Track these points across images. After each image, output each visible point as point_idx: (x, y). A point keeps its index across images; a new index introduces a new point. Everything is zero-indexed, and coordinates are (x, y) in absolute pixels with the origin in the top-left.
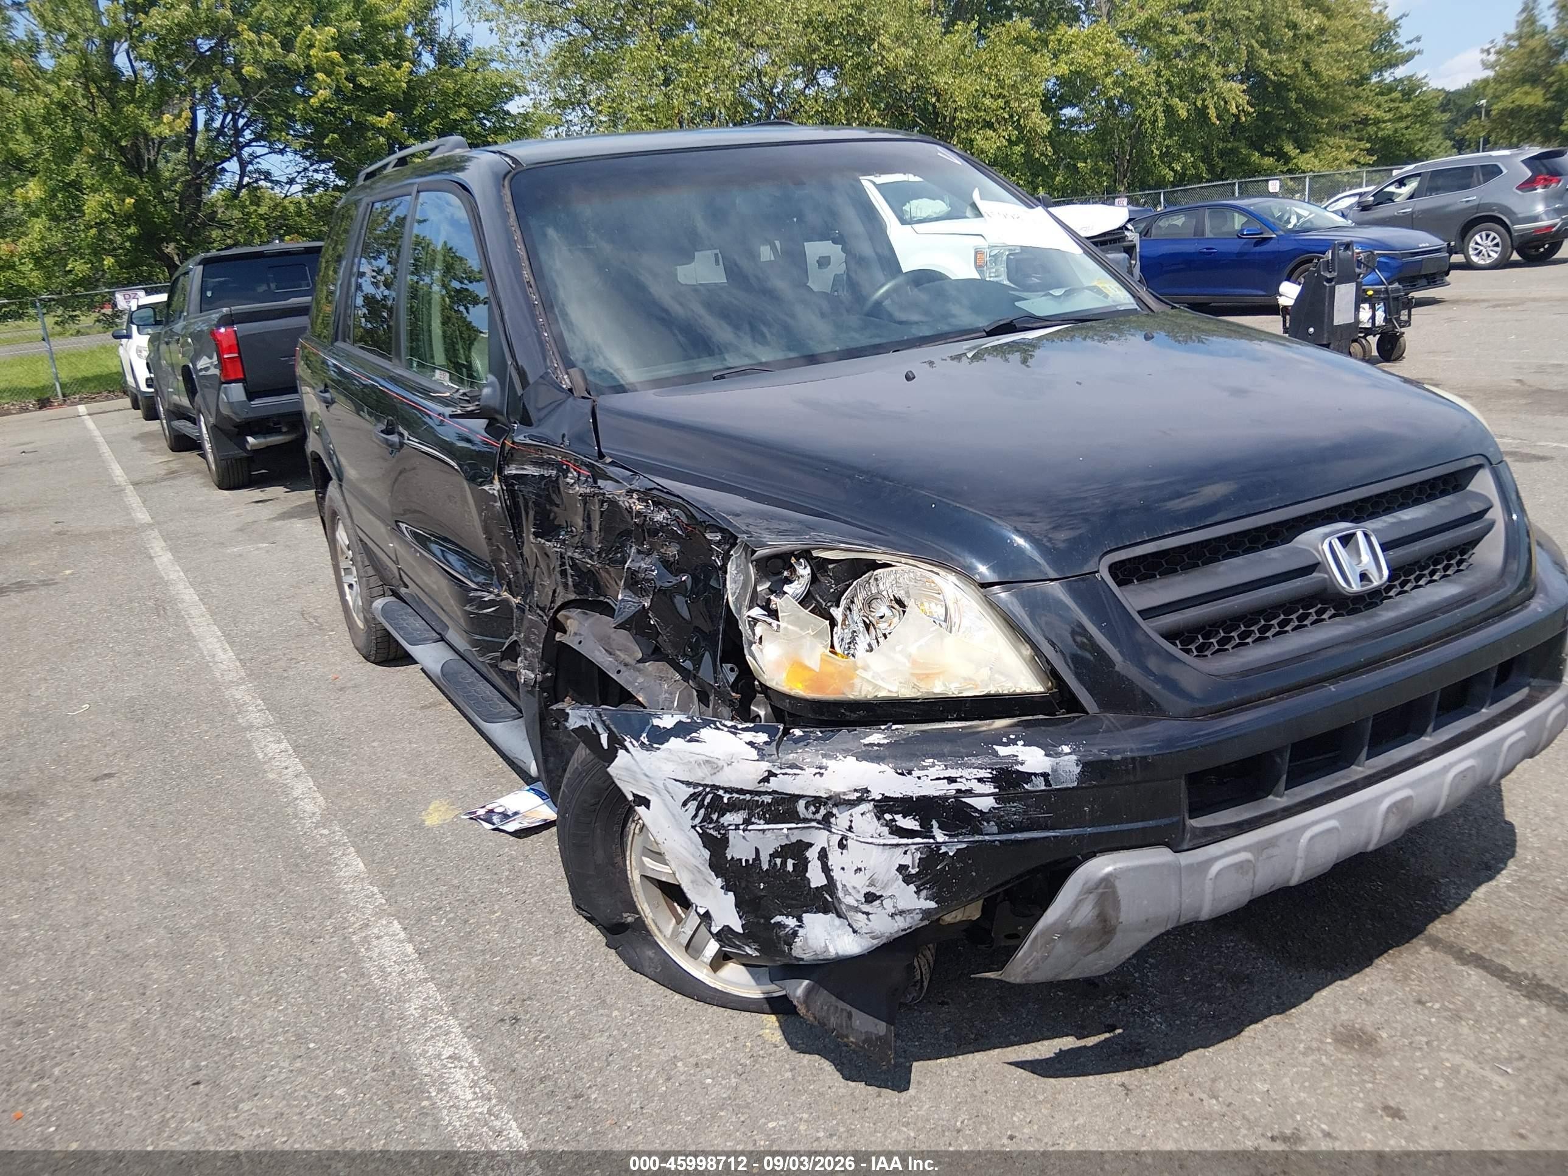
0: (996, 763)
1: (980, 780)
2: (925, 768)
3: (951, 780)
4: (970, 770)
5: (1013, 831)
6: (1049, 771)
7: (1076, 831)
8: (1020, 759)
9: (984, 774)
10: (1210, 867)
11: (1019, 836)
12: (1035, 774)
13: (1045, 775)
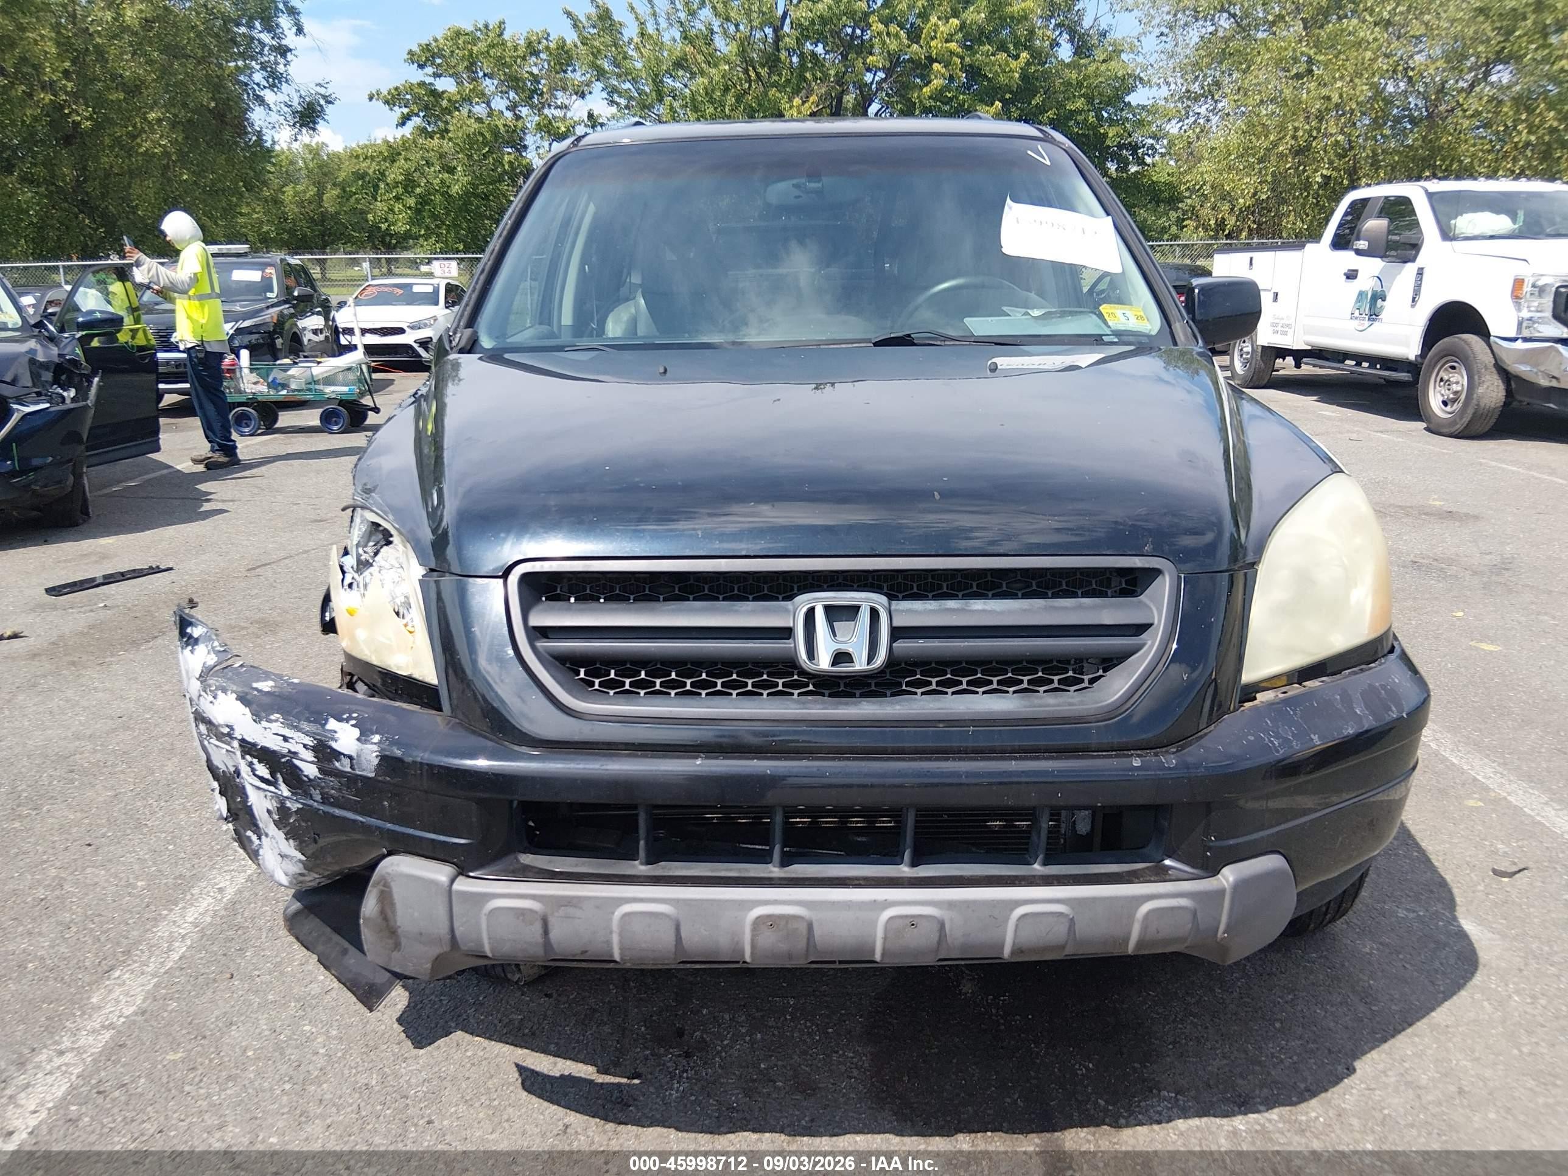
0: (318, 734)
1: (305, 746)
2: (270, 721)
3: (286, 739)
4: (300, 734)
5: (332, 805)
6: (354, 755)
7: (379, 823)
8: (336, 736)
9: (309, 741)
10: (488, 901)
11: (338, 812)
12: (345, 755)
13: (350, 757)
